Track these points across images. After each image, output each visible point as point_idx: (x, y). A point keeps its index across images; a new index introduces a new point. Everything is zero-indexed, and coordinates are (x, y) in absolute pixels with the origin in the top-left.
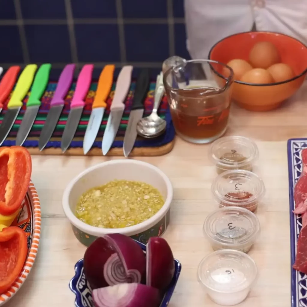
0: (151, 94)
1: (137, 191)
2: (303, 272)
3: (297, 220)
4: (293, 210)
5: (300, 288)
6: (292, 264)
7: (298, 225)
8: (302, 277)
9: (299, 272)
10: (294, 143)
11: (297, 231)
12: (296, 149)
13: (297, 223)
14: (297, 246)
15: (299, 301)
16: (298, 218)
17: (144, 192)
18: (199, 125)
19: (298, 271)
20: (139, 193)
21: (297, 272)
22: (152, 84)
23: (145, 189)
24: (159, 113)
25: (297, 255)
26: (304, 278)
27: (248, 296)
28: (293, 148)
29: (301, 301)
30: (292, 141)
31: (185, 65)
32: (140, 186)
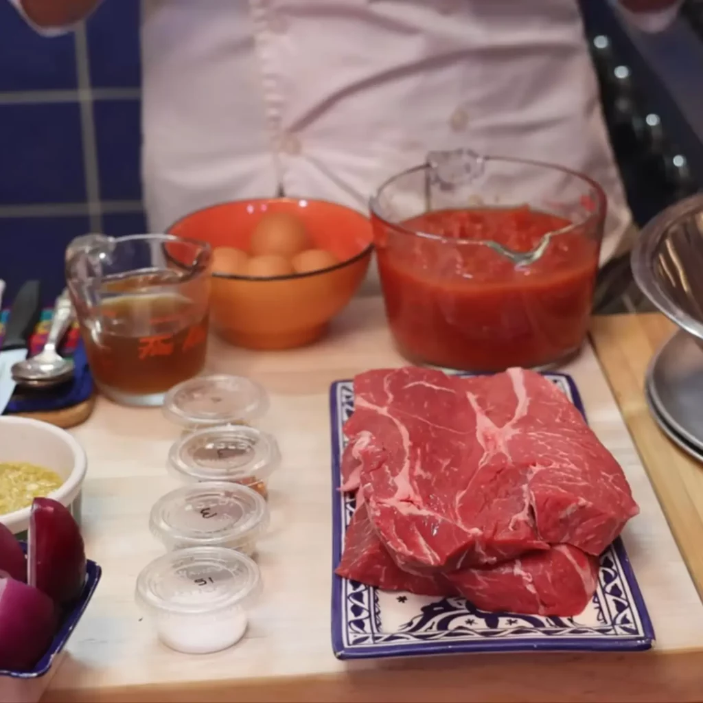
0: (45, 327)
1: (11, 477)
2: (356, 579)
3: (346, 504)
4: (339, 486)
5: (350, 605)
6: (335, 566)
7: (348, 512)
8: (354, 589)
9: (348, 581)
10: (344, 388)
11: (346, 519)
12: (348, 397)
13: (346, 508)
14: (346, 541)
15: (349, 624)
16: (348, 500)
17: (26, 480)
18: (142, 356)
19: (346, 579)
20: (16, 482)
21: (344, 581)
22: (46, 312)
23: (28, 473)
24: (60, 350)
25: (345, 552)
26: (358, 590)
27: (243, 637)
28: (342, 395)
29: (352, 625)
30: (340, 386)
31: (112, 248)
32: (18, 469)
